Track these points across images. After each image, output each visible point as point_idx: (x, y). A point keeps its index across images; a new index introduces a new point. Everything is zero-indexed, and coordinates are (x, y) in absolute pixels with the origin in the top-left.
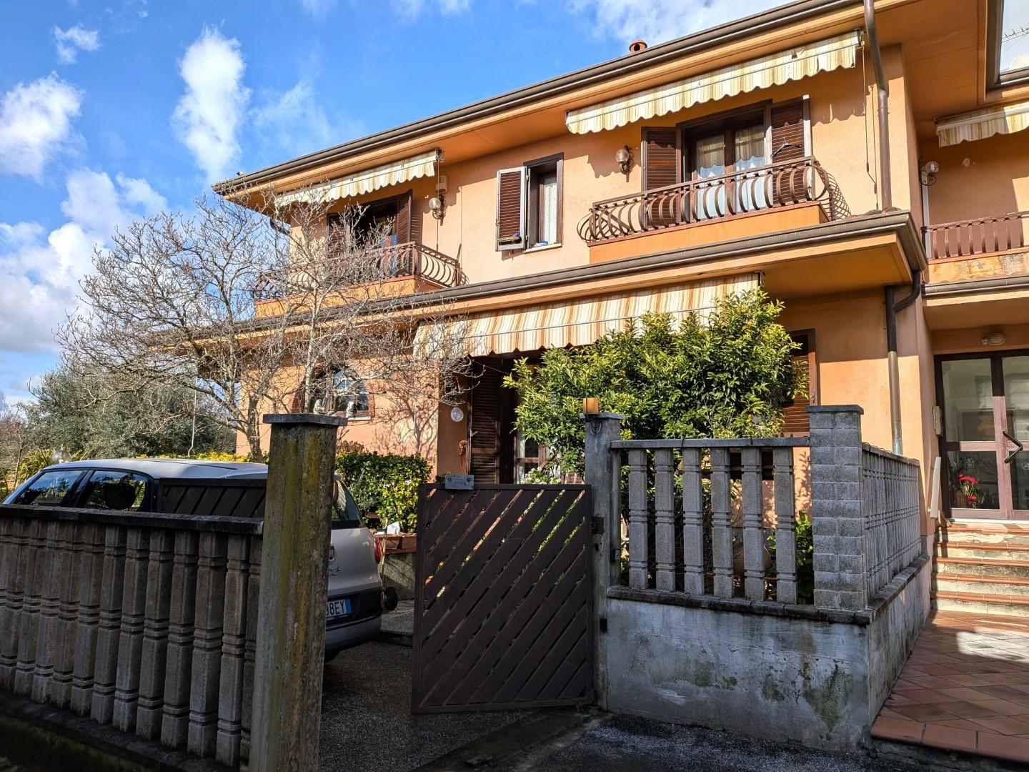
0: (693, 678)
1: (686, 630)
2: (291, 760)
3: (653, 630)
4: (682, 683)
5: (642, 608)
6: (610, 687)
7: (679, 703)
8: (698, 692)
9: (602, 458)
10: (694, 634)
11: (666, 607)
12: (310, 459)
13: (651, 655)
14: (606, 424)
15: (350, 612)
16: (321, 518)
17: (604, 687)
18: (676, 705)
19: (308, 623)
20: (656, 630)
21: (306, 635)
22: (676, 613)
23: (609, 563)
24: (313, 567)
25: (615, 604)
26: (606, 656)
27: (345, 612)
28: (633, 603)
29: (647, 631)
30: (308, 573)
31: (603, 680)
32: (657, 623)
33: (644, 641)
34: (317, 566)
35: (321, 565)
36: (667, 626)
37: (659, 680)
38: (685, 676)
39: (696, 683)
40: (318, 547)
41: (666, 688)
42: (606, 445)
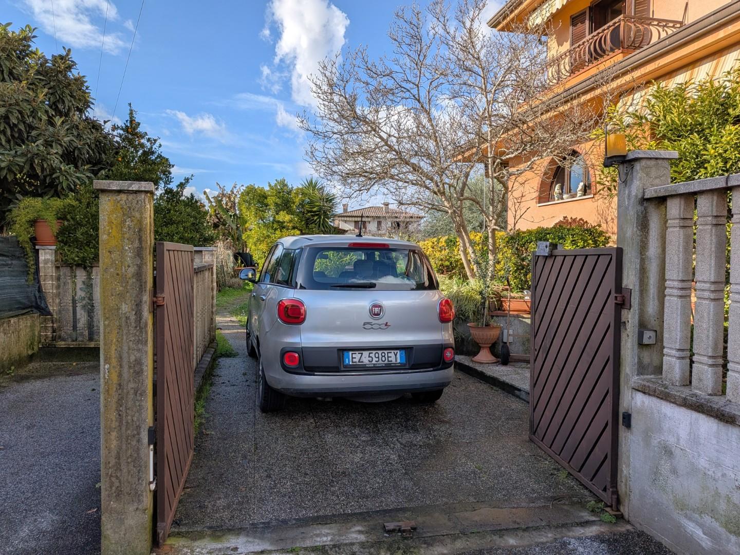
0: (723, 519)
1: (717, 451)
2: (111, 476)
3: (678, 440)
4: (707, 519)
5: (668, 410)
6: (632, 495)
7: (704, 545)
8: (729, 541)
9: (632, 213)
10: (728, 461)
11: (695, 415)
12: (110, 223)
13: (674, 471)
14: (638, 166)
15: (404, 361)
16: (130, 275)
17: (626, 492)
18: (700, 545)
19: (121, 366)
20: (681, 440)
21: (120, 375)
22: (707, 425)
23: (636, 347)
24: (124, 319)
25: (640, 400)
26: (628, 457)
27: (399, 361)
28: (658, 400)
29: (672, 440)
30: (117, 323)
31: (626, 485)
32: (683, 433)
33: (668, 452)
34: (127, 318)
35: (133, 318)
36: (695, 440)
37: (682, 506)
38: (713, 512)
39: (726, 527)
40: (128, 302)
41: (690, 519)
42: (636, 196)
